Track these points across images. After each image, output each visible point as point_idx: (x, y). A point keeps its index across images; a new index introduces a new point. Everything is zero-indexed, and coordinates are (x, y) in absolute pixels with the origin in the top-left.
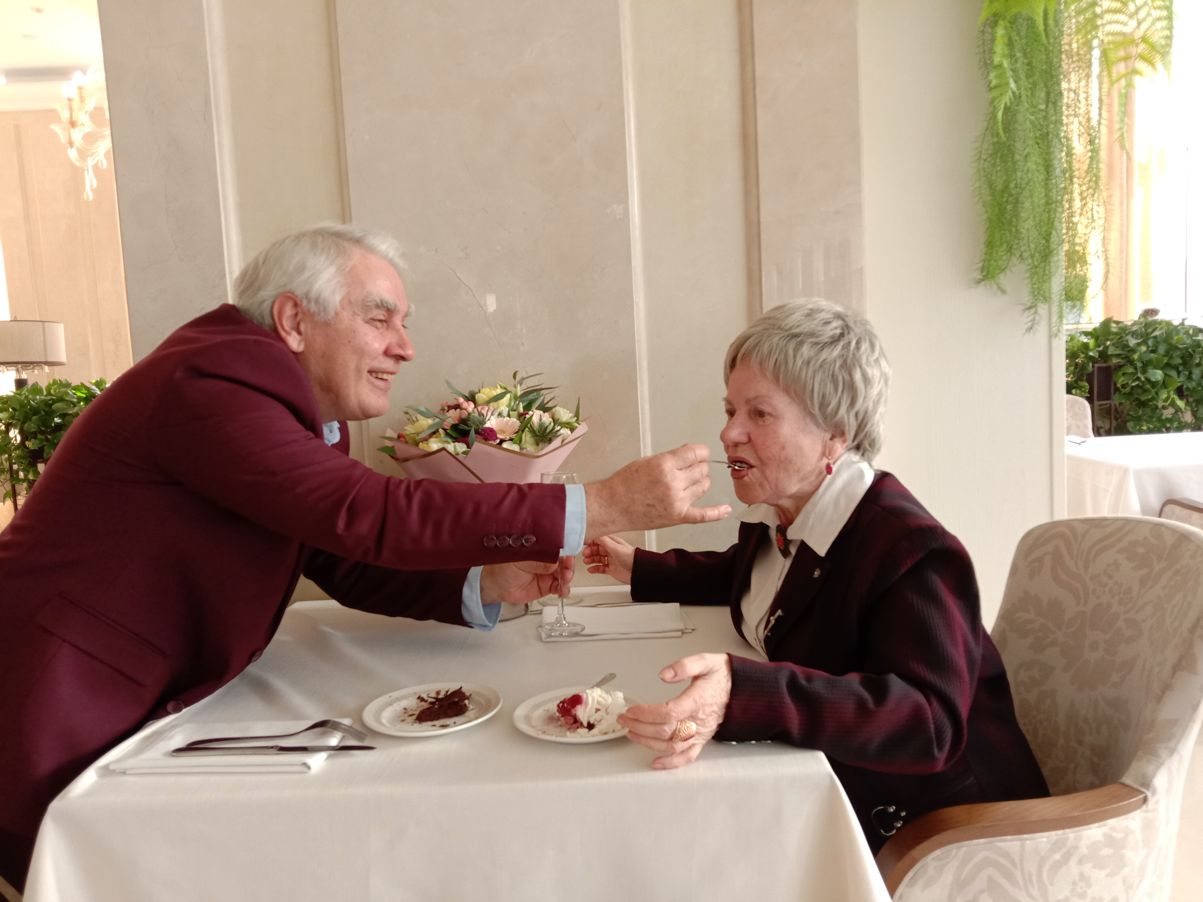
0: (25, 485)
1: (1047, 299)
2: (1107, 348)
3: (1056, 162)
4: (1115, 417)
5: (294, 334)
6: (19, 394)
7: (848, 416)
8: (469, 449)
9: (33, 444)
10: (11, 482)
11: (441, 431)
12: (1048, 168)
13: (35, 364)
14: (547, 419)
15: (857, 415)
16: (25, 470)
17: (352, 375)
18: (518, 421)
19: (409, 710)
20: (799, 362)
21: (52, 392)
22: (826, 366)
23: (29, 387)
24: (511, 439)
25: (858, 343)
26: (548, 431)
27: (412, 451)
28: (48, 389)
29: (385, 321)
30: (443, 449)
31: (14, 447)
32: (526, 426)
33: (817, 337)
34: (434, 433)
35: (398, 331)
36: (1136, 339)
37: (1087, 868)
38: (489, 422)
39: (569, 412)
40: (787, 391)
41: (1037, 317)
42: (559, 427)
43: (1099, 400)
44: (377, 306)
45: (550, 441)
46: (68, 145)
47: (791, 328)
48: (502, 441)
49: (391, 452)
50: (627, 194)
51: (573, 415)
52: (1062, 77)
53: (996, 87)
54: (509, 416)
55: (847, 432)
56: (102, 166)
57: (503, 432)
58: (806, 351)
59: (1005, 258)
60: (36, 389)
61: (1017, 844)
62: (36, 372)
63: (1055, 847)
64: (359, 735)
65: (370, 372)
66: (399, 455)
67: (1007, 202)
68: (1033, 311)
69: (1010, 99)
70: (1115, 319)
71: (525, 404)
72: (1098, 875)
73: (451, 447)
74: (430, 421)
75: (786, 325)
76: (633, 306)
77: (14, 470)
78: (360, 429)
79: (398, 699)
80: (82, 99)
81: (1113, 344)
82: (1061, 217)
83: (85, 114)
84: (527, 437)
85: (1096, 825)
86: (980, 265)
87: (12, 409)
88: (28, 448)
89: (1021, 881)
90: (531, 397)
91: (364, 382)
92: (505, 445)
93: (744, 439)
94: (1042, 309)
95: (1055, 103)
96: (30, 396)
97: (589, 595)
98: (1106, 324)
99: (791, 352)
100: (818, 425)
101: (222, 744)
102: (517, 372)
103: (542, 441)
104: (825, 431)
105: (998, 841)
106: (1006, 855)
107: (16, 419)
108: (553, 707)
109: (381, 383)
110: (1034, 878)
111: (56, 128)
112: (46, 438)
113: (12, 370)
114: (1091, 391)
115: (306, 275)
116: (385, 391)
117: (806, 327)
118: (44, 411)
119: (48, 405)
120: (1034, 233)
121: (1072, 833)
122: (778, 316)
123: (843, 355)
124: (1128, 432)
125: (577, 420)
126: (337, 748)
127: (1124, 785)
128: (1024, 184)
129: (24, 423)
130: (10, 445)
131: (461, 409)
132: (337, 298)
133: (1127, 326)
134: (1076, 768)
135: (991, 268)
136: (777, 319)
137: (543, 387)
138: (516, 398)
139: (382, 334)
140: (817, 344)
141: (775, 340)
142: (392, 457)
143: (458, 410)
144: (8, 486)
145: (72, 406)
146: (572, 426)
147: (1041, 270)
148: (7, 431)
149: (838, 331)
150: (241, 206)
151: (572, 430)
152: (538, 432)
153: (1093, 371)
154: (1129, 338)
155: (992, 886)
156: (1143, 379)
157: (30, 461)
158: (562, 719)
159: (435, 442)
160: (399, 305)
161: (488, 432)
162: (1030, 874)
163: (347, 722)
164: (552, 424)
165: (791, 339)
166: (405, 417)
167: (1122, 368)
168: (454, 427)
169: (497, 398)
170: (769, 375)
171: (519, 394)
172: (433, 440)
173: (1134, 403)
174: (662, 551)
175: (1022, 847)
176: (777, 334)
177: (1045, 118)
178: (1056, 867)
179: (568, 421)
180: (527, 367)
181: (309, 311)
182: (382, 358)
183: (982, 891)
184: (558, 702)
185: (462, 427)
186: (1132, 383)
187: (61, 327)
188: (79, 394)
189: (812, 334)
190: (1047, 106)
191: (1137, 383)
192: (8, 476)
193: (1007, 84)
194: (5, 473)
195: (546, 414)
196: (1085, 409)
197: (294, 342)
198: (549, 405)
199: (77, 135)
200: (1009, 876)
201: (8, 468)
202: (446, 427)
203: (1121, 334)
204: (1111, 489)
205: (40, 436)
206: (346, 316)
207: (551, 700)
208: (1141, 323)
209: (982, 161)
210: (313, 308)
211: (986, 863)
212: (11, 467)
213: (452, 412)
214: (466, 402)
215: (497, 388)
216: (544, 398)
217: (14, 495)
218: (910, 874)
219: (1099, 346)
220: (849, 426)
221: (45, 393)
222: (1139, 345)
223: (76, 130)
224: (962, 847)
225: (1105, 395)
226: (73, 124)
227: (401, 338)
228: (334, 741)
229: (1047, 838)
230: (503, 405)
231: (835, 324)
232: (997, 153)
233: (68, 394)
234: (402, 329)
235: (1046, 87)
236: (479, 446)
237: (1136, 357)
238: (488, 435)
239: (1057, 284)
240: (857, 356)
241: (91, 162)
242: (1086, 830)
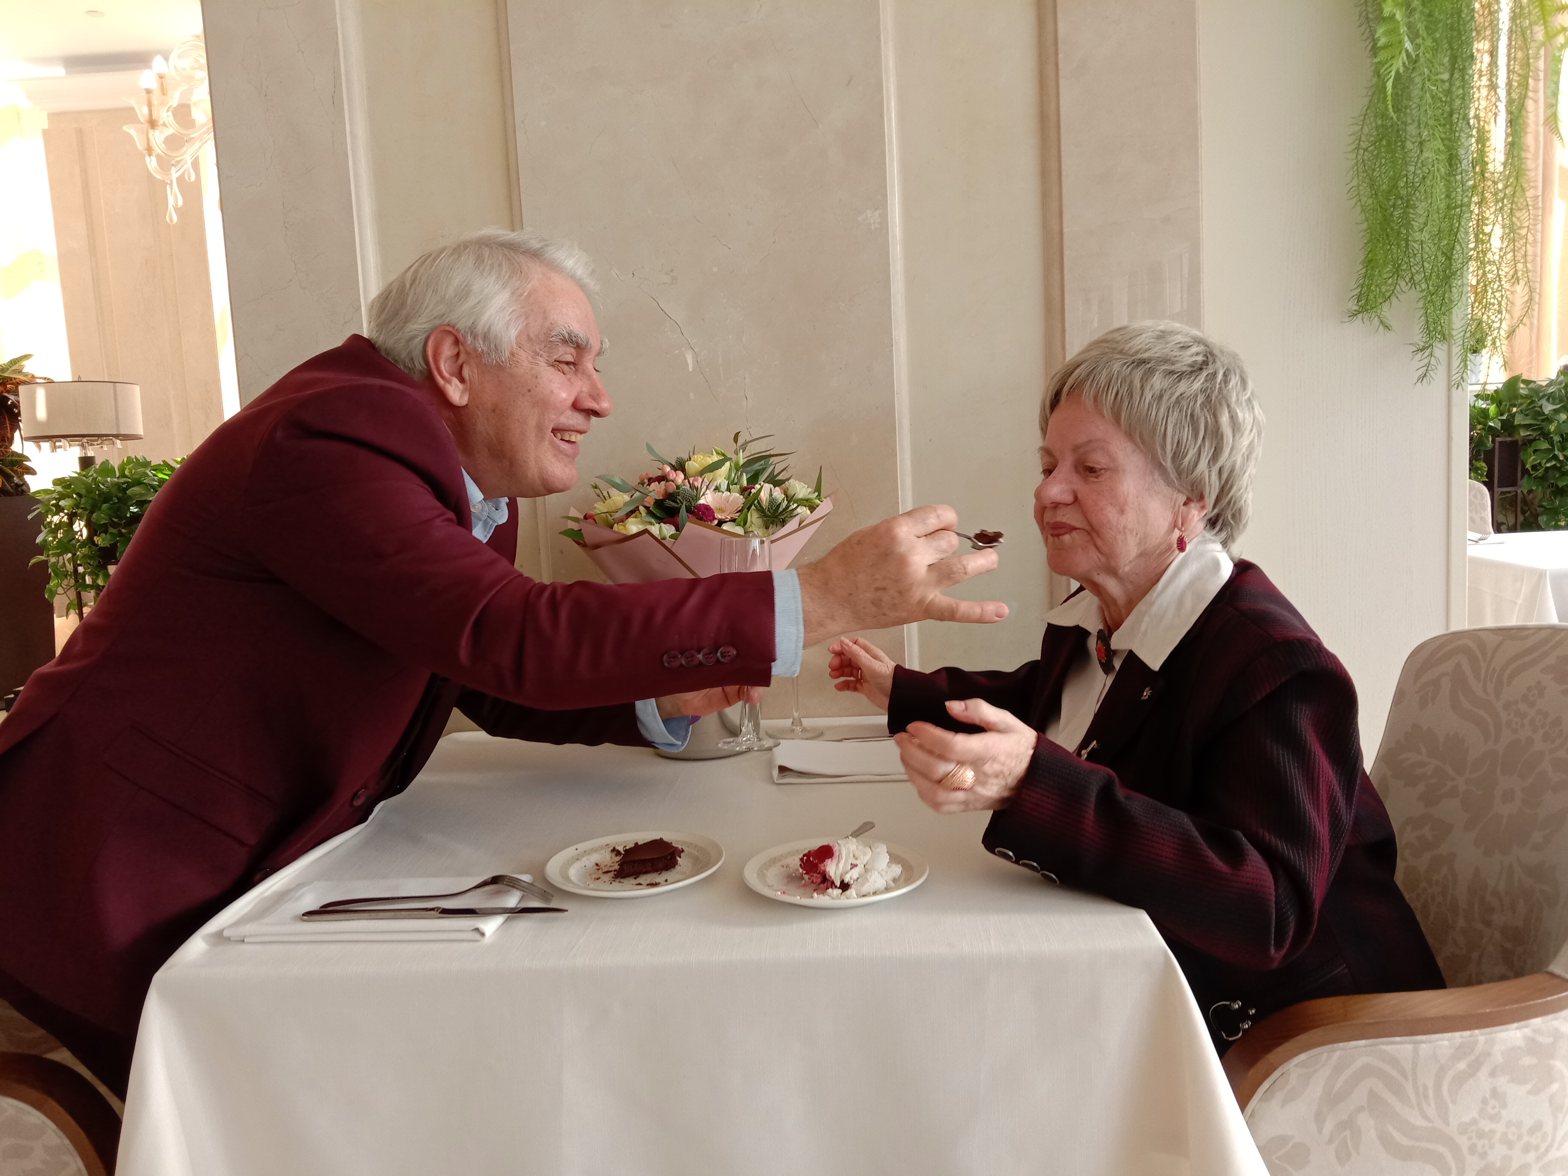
0: (92, 593)
1: (1445, 337)
2: (1513, 416)
3: (1462, 152)
4: (1522, 509)
5: (455, 381)
6: (84, 476)
7: (1210, 471)
8: (678, 532)
9: (103, 540)
10: (76, 589)
11: (641, 508)
12: (1453, 160)
13: (105, 438)
14: (778, 494)
15: (1220, 471)
16: (94, 575)
17: (532, 435)
18: (742, 497)
19: (602, 866)
20: (1148, 396)
21: (127, 472)
22: (1184, 403)
23: (97, 467)
24: (733, 520)
25: (1225, 375)
26: (781, 509)
27: (607, 535)
28: (122, 468)
29: (574, 364)
30: (646, 531)
31: (79, 543)
32: (753, 503)
33: (1173, 364)
34: (632, 512)
35: (589, 377)
36: (1553, 404)
37: (1502, 1082)
38: (703, 497)
39: (806, 486)
40: (1129, 435)
41: (1433, 361)
42: (795, 505)
43: (1499, 487)
44: (565, 341)
45: (783, 523)
46: (145, 152)
47: (1137, 352)
48: (721, 523)
49: (577, 537)
50: (885, 196)
51: (813, 491)
52: (1474, 34)
53: (1385, 47)
54: (729, 490)
55: (1206, 495)
56: (189, 178)
57: (721, 510)
58: (1158, 382)
59: (1390, 281)
60: (106, 469)
61: (1409, 1047)
62: (105, 448)
63: (1459, 1053)
64: (545, 895)
65: (555, 431)
66: (588, 540)
67: (1394, 206)
68: (1427, 352)
69: (1404, 63)
70: (1524, 377)
71: (749, 475)
72: (1516, 1092)
73: (655, 529)
74: (626, 498)
75: (1130, 348)
76: (892, 346)
77: (80, 573)
78: (534, 509)
79: (586, 853)
80: (163, 91)
81: (1521, 411)
82: (1467, 227)
83: (168, 111)
84: (753, 517)
85: (1515, 1025)
86: (1356, 292)
87: (75, 494)
88: (97, 545)
89: (1412, 1097)
90: (757, 466)
91: (546, 444)
92: (725, 527)
93: (1069, 498)
94: (1440, 350)
95: (1463, 71)
96: (99, 478)
97: (830, 728)
98: (1512, 384)
99: (1137, 383)
100: (1169, 483)
101: (365, 906)
102: (739, 432)
103: (772, 523)
104: (1179, 491)
105: (1383, 1044)
106: (1394, 1062)
107: (82, 508)
108: (795, 862)
109: (565, 446)
110: (1431, 1093)
111: (131, 130)
112: (120, 531)
113: (76, 445)
114: (1490, 474)
115: (471, 302)
116: (572, 457)
117: (1157, 351)
118: (116, 496)
119: (122, 489)
120: (1430, 248)
121: (1482, 1035)
122: (1119, 338)
123: (1206, 389)
124: (1539, 528)
125: (819, 495)
126: (517, 911)
127: (1552, 975)
128: (1417, 182)
129: (92, 512)
130: (74, 542)
131: (668, 481)
132: (513, 333)
133: (1541, 386)
134: (1480, 957)
135: (1371, 296)
136: (1118, 342)
137: (772, 452)
138: (737, 467)
139: (569, 380)
140: (1172, 373)
141: (1116, 367)
142: (578, 543)
143: (663, 483)
144: (72, 594)
145: (152, 490)
146: (811, 503)
147: (1438, 298)
148: (71, 524)
149: (1200, 358)
150: (381, 218)
151: (812, 509)
152: (769, 510)
153: (1494, 447)
154: (1544, 402)
155: (1374, 1102)
156: (1561, 458)
157: (99, 562)
158: (806, 877)
159: (634, 524)
160: (591, 342)
161: (703, 509)
162: (1425, 1088)
163: (526, 878)
164: (786, 502)
165: (1137, 366)
166: (592, 493)
167: (1533, 444)
168: (658, 503)
169: (714, 467)
170: (1107, 412)
171: (741, 462)
172: (631, 520)
173: (1548, 491)
174: (928, 670)
175: (1416, 1052)
176: (1118, 359)
177: (1448, 92)
178: (1461, 1079)
179: (807, 497)
180: (750, 427)
181: (475, 350)
182: (569, 413)
183: (1361, 1109)
184: (801, 856)
185: (669, 503)
186: (1547, 462)
187: (137, 388)
188: (161, 476)
189: (1166, 360)
190: (1452, 75)
191: (1554, 463)
192: (72, 582)
193: (1400, 42)
194: (69, 577)
195: (777, 488)
196: (1483, 497)
197: (456, 393)
198: (780, 477)
199: (158, 138)
200: (1397, 1090)
201: (72, 571)
202: (648, 505)
203: (1531, 397)
204: (1520, 601)
205: (112, 530)
206: (524, 357)
207: (791, 854)
208: (1560, 383)
209: (1361, 151)
210: (480, 345)
211: (1367, 1071)
212: (76, 570)
213: (654, 485)
214: (673, 471)
215: (712, 454)
216: (774, 468)
217: (80, 605)
218: (1266, 1085)
219: (1502, 415)
220: (1210, 485)
221: (118, 474)
222: (1556, 411)
223: (157, 132)
224: (1335, 1051)
225: (1509, 479)
226: (153, 124)
227: (594, 386)
228: (512, 900)
229: (1449, 1040)
230: (721, 476)
231: (1195, 349)
232: (1381, 140)
233: (147, 475)
234: (595, 375)
235: (1452, 49)
236: (691, 528)
237: (1552, 428)
238: (703, 514)
239: (1459, 319)
240: (1225, 392)
241: (175, 174)
242: (1502, 1031)
